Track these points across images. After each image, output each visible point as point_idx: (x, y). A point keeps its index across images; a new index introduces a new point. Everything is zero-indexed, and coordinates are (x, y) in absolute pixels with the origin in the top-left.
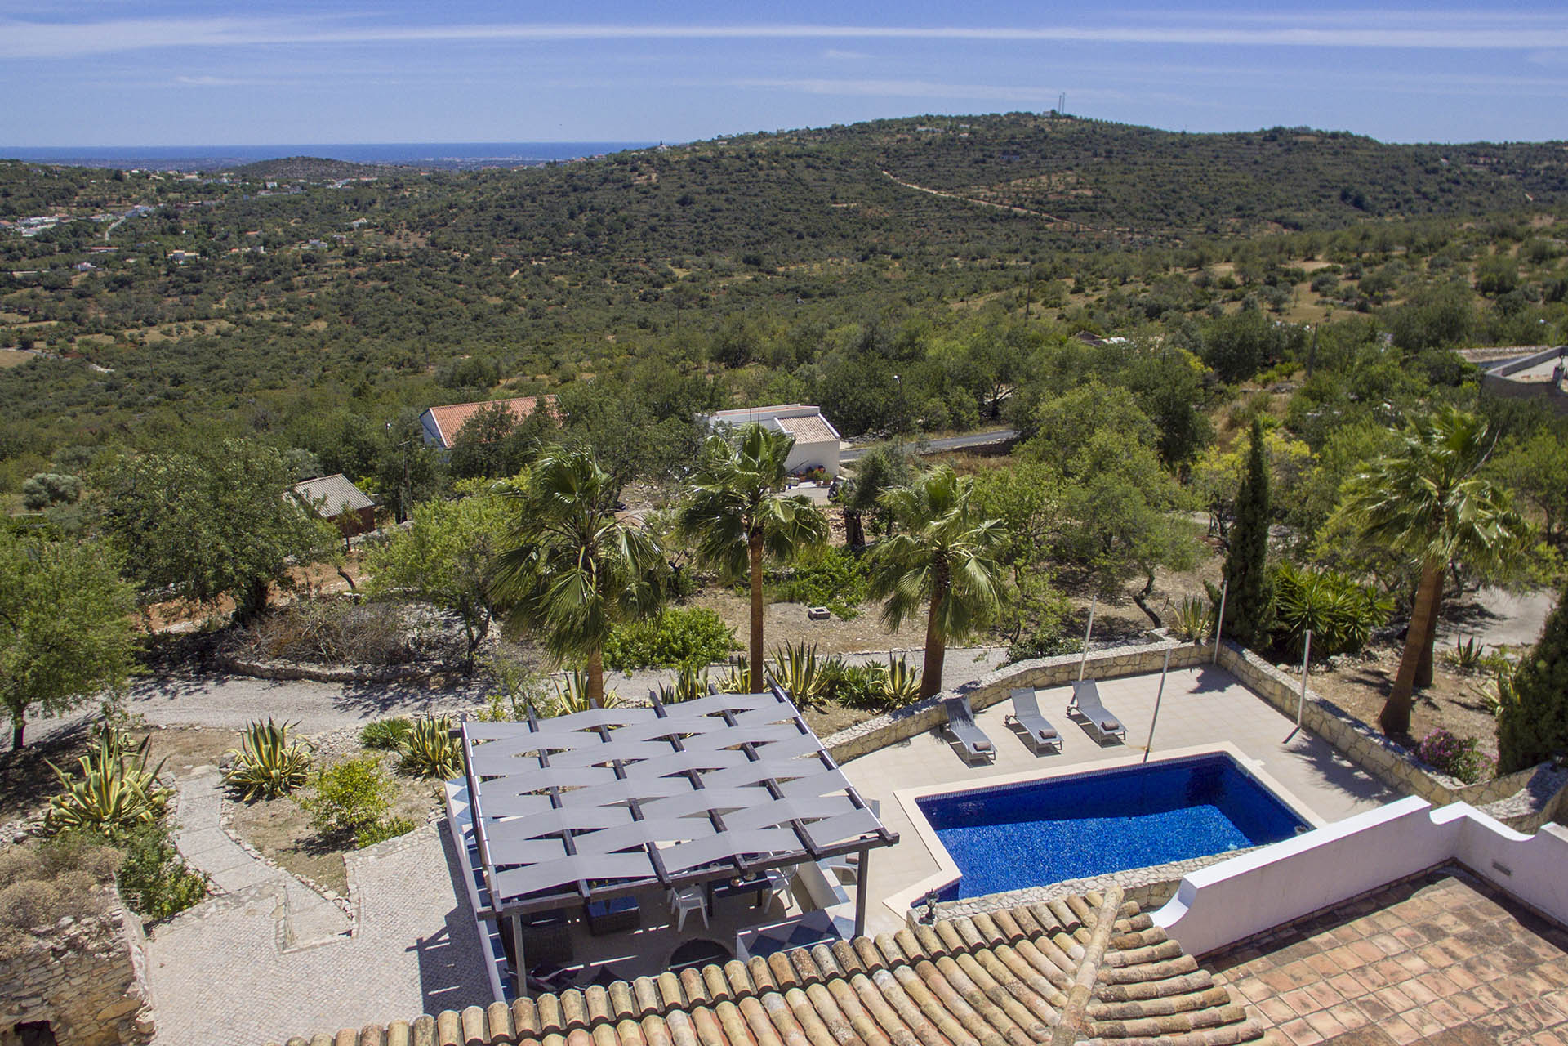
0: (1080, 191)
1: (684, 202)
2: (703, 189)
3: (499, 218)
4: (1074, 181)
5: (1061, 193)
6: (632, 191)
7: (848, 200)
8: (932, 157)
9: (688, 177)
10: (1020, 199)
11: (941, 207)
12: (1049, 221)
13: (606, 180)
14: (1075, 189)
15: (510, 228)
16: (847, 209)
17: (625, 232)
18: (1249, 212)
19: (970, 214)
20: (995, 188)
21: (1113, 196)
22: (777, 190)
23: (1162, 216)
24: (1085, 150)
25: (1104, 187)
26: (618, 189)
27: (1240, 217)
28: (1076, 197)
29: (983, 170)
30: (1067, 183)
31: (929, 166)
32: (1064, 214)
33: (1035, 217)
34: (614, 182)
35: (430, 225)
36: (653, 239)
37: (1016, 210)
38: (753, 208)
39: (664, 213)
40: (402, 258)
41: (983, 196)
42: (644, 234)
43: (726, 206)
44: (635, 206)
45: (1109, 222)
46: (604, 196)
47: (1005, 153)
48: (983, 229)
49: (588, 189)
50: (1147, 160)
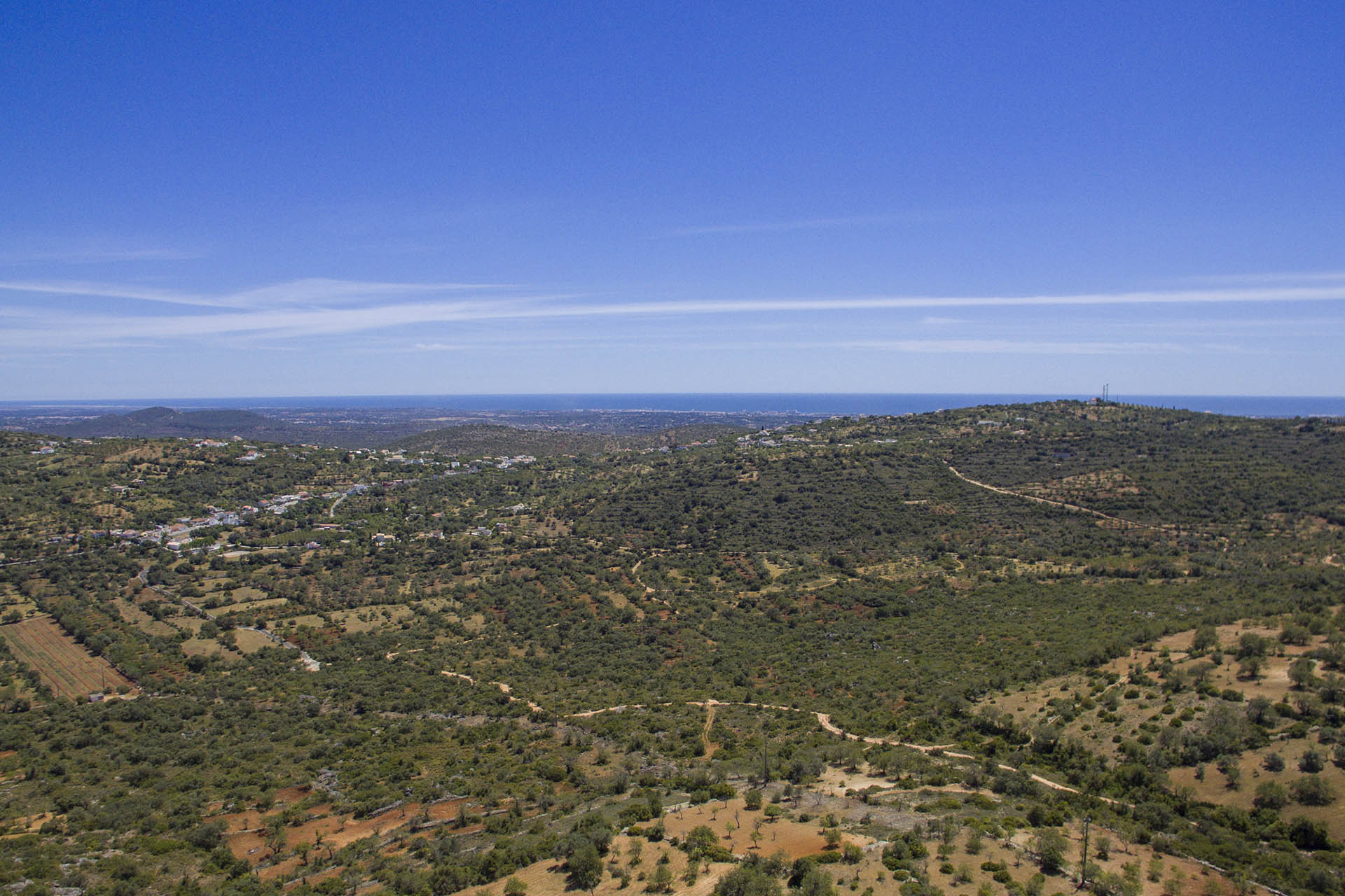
0: (1126, 489)
1: (779, 500)
2: (796, 487)
3: (628, 509)
4: (1121, 479)
5: (1109, 491)
6: (736, 487)
7: (920, 497)
8: (991, 455)
9: (784, 475)
10: (1072, 496)
11: (1001, 504)
12: (1099, 518)
13: (715, 477)
14: (1122, 487)
15: (636, 518)
16: (918, 506)
17: (731, 526)
18: (1291, 507)
19: (1027, 510)
20: (1048, 485)
21: (1158, 493)
22: (858, 487)
23: (1205, 512)
24: (1130, 447)
25: (1149, 484)
26: (725, 486)
27: (1283, 511)
28: (1123, 494)
29: (1038, 467)
30: (1115, 482)
31: (990, 463)
32: (1114, 511)
33: (1086, 514)
34: (722, 479)
35: (573, 515)
36: (753, 535)
37: (1067, 506)
38: (838, 505)
39: (763, 510)
40: (548, 546)
41: (1038, 493)
42: (745, 530)
43: (814, 503)
44: (739, 502)
45: (1155, 519)
46: (713, 492)
47: (1057, 450)
48: (1039, 525)
49: (701, 485)
50: (1188, 456)
